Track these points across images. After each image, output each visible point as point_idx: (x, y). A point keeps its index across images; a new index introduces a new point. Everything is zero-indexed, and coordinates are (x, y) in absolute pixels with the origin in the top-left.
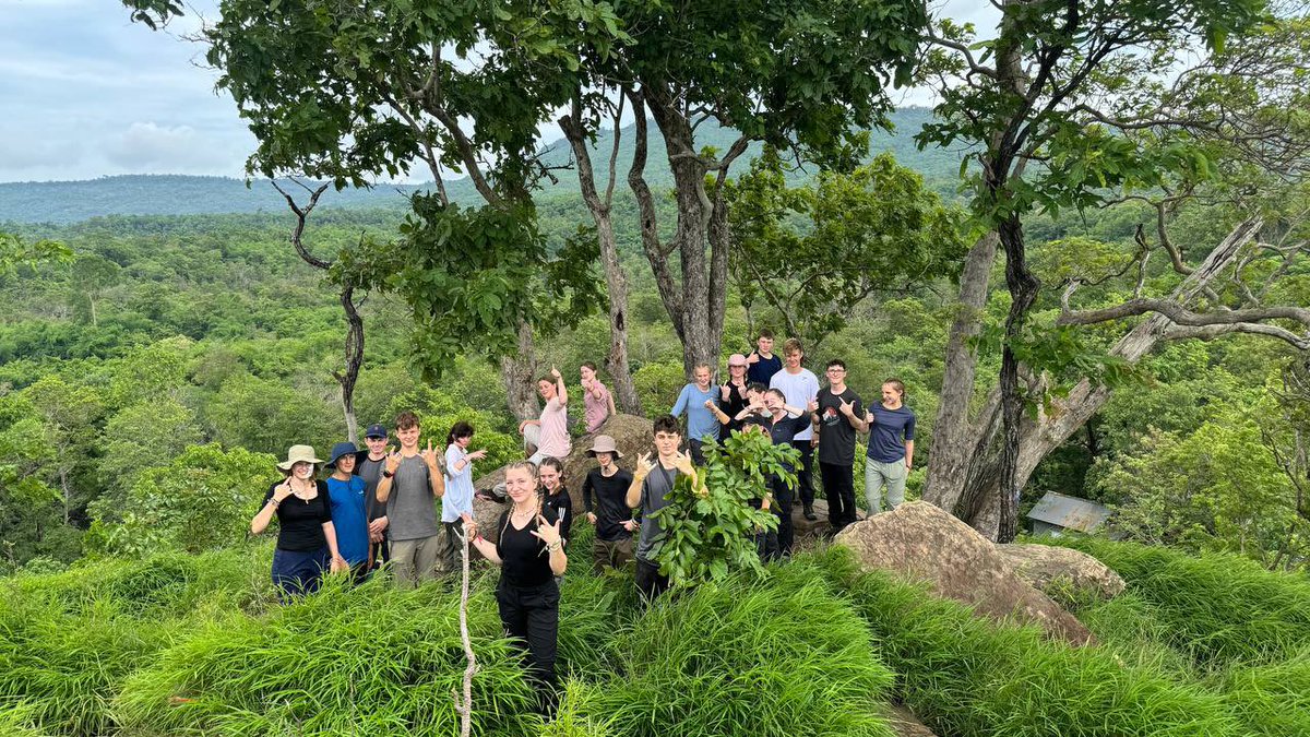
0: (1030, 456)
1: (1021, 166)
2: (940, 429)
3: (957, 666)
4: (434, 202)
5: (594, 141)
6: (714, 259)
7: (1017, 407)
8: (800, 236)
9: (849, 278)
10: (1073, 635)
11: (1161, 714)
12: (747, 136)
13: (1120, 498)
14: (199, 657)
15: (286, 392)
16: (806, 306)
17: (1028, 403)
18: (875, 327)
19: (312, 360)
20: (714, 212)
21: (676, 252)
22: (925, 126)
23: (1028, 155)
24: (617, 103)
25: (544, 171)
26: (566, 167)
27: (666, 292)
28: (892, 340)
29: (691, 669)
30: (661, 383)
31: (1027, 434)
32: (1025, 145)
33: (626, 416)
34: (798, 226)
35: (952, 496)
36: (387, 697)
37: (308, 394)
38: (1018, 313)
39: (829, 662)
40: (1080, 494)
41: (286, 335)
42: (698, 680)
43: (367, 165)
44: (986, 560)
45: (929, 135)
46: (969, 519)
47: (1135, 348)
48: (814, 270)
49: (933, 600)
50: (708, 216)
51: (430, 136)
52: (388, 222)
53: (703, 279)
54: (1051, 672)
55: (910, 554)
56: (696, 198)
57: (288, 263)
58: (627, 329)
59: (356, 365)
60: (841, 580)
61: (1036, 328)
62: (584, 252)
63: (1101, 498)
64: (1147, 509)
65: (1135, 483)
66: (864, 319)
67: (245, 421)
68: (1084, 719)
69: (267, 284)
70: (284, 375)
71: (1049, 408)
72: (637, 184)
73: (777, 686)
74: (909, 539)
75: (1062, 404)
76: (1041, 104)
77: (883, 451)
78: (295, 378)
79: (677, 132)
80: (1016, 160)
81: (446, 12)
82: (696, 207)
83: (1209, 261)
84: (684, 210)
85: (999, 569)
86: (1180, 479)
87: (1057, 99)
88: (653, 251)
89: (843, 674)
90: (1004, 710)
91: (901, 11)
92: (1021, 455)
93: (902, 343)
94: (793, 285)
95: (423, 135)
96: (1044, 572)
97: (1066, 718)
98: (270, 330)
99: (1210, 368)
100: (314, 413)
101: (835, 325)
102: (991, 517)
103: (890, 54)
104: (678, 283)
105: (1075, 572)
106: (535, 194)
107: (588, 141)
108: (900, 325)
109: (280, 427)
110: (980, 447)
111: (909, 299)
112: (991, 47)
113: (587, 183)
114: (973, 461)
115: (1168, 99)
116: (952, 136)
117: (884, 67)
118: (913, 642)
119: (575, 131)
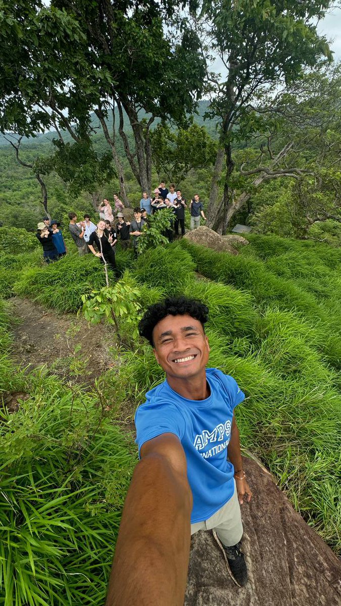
0: (230, 213)
1: (232, 126)
2: (209, 207)
3: (210, 263)
4: (60, 142)
5: (107, 118)
6: (147, 159)
7: (227, 200)
8: (172, 150)
9: (186, 164)
10: (235, 254)
11: (251, 267)
12: (154, 116)
13: (254, 224)
14: (32, 276)
15: (21, 209)
16: (175, 173)
17: (230, 198)
18: (194, 179)
19: (26, 198)
20: (146, 143)
21: (136, 156)
22: (205, 113)
23: (233, 123)
24: (113, 104)
25: (92, 129)
26: (98, 128)
27: (134, 170)
28: (199, 183)
29: (152, 266)
30: (134, 200)
31: (230, 208)
32: (233, 119)
33: (127, 209)
34: (172, 146)
35: (212, 225)
36: (82, 280)
37: (28, 209)
38: (229, 174)
39: (182, 263)
40: (244, 224)
41: (15, 190)
42: (153, 269)
43: (34, 129)
44: (218, 239)
45: (207, 116)
46: (216, 231)
47: (258, 182)
48: (177, 161)
49: (205, 249)
50: (144, 145)
51: (53, 117)
52: (39, 148)
53: (144, 165)
54: (229, 261)
55: (200, 239)
56: (140, 139)
57: (9, 165)
58: (124, 182)
59: (46, 199)
60: (184, 246)
61: (233, 177)
62: (108, 158)
63: (249, 225)
64: (260, 227)
65: (258, 220)
66: (191, 177)
67: (11, 219)
68: (236, 270)
69: (4, 173)
70: (19, 204)
71: (235, 200)
72: (122, 134)
73: (171, 268)
74: (201, 236)
75: (239, 199)
76: (238, 103)
77: (195, 213)
78: (23, 205)
79: (133, 115)
80: (230, 124)
81: (55, 74)
82: (140, 141)
83: (279, 155)
84: (137, 143)
85: (220, 241)
86: (268, 218)
87: (243, 103)
88: (129, 157)
89: (185, 265)
90: (219, 270)
91: (198, 71)
92: (228, 213)
93: (202, 183)
94: (171, 166)
95: (51, 117)
96: (230, 241)
97: (232, 270)
98: (10, 189)
99: (280, 187)
100: (32, 215)
101: (183, 179)
102: (221, 230)
103: (195, 87)
104: (138, 166)
105: (238, 240)
106: (90, 137)
107: (105, 118)
108: (201, 178)
109: (22, 220)
110: (219, 212)
111: (203, 169)
112: (225, 84)
113: (106, 132)
114: (217, 216)
115: (273, 102)
116: (213, 117)
117: (194, 92)
118: (200, 258)
119: (101, 114)
